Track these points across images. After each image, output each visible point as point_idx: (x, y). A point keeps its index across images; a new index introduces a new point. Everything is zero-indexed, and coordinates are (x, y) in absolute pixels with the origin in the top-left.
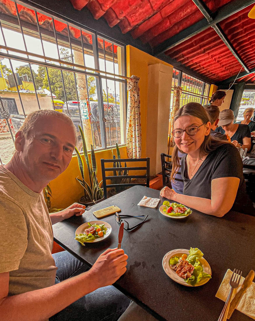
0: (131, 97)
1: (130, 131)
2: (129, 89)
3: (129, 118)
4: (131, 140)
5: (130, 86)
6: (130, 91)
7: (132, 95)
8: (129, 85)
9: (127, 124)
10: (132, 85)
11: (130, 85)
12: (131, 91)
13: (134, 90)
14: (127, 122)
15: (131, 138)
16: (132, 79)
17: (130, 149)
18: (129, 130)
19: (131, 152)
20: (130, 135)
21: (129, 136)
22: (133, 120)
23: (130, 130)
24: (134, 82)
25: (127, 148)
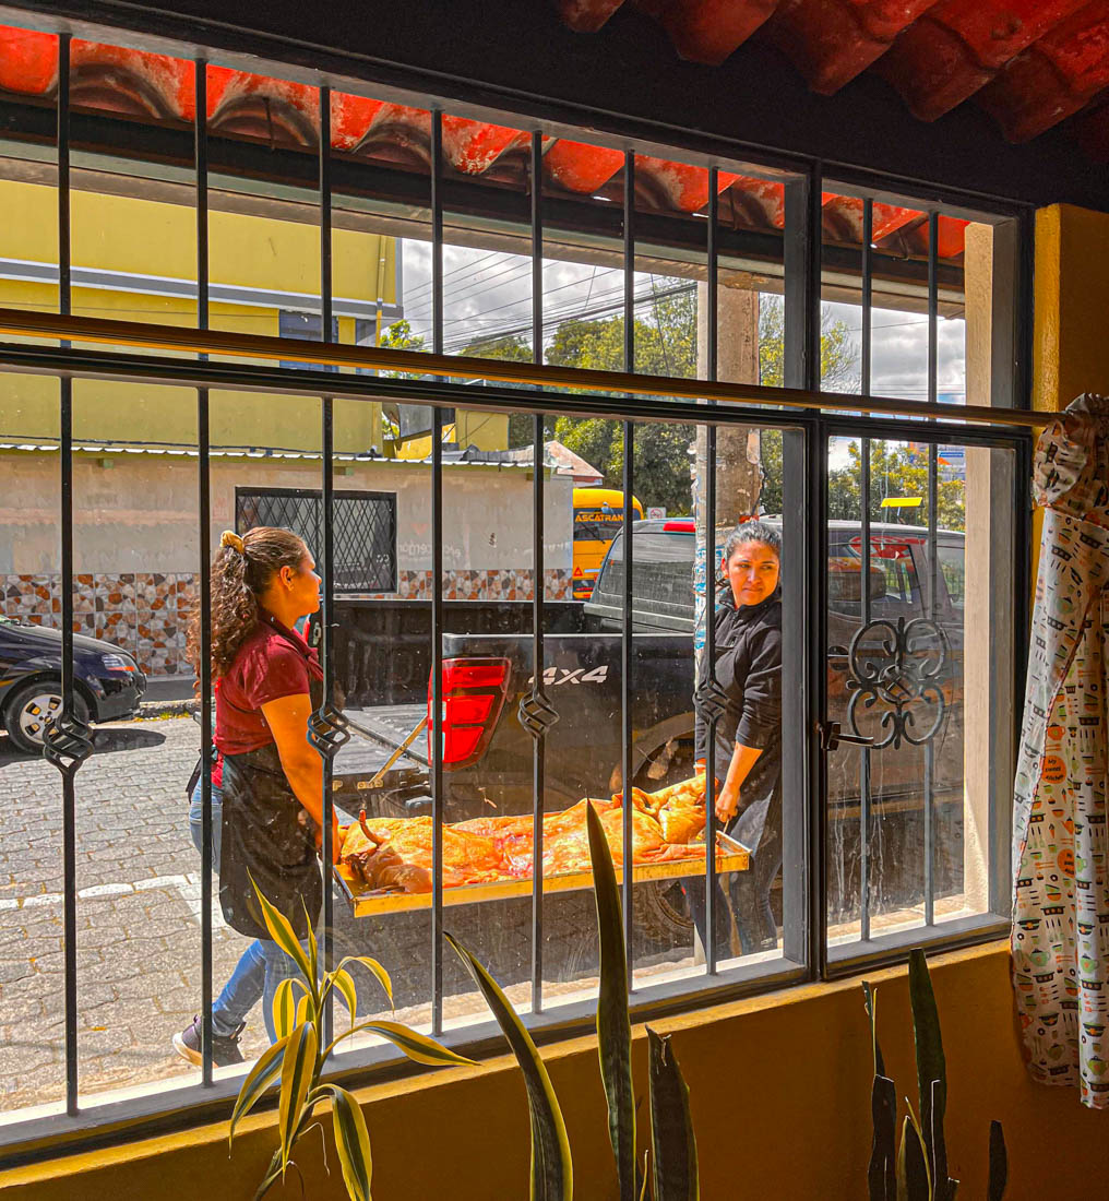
0: (1069, 548)
1: (1049, 818)
2: (1051, 496)
3: (1038, 711)
4: (1054, 895)
5: (1061, 469)
6: (1054, 506)
7: (1076, 536)
8: (1048, 467)
9: (1022, 756)
10: (1071, 467)
11: (1062, 462)
12: (1064, 505)
13: (1090, 502)
14: (1023, 740)
15: (1062, 875)
16: (1077, 425)
17: (1049, 977)
18: (1036, 803)
19: (1051, 1007)
20: (1052, 847)
21: (1043, 860)
22: (1081, 728)
23: (1046, 809)
24: (1091, 443)
25: (1019, 968)
